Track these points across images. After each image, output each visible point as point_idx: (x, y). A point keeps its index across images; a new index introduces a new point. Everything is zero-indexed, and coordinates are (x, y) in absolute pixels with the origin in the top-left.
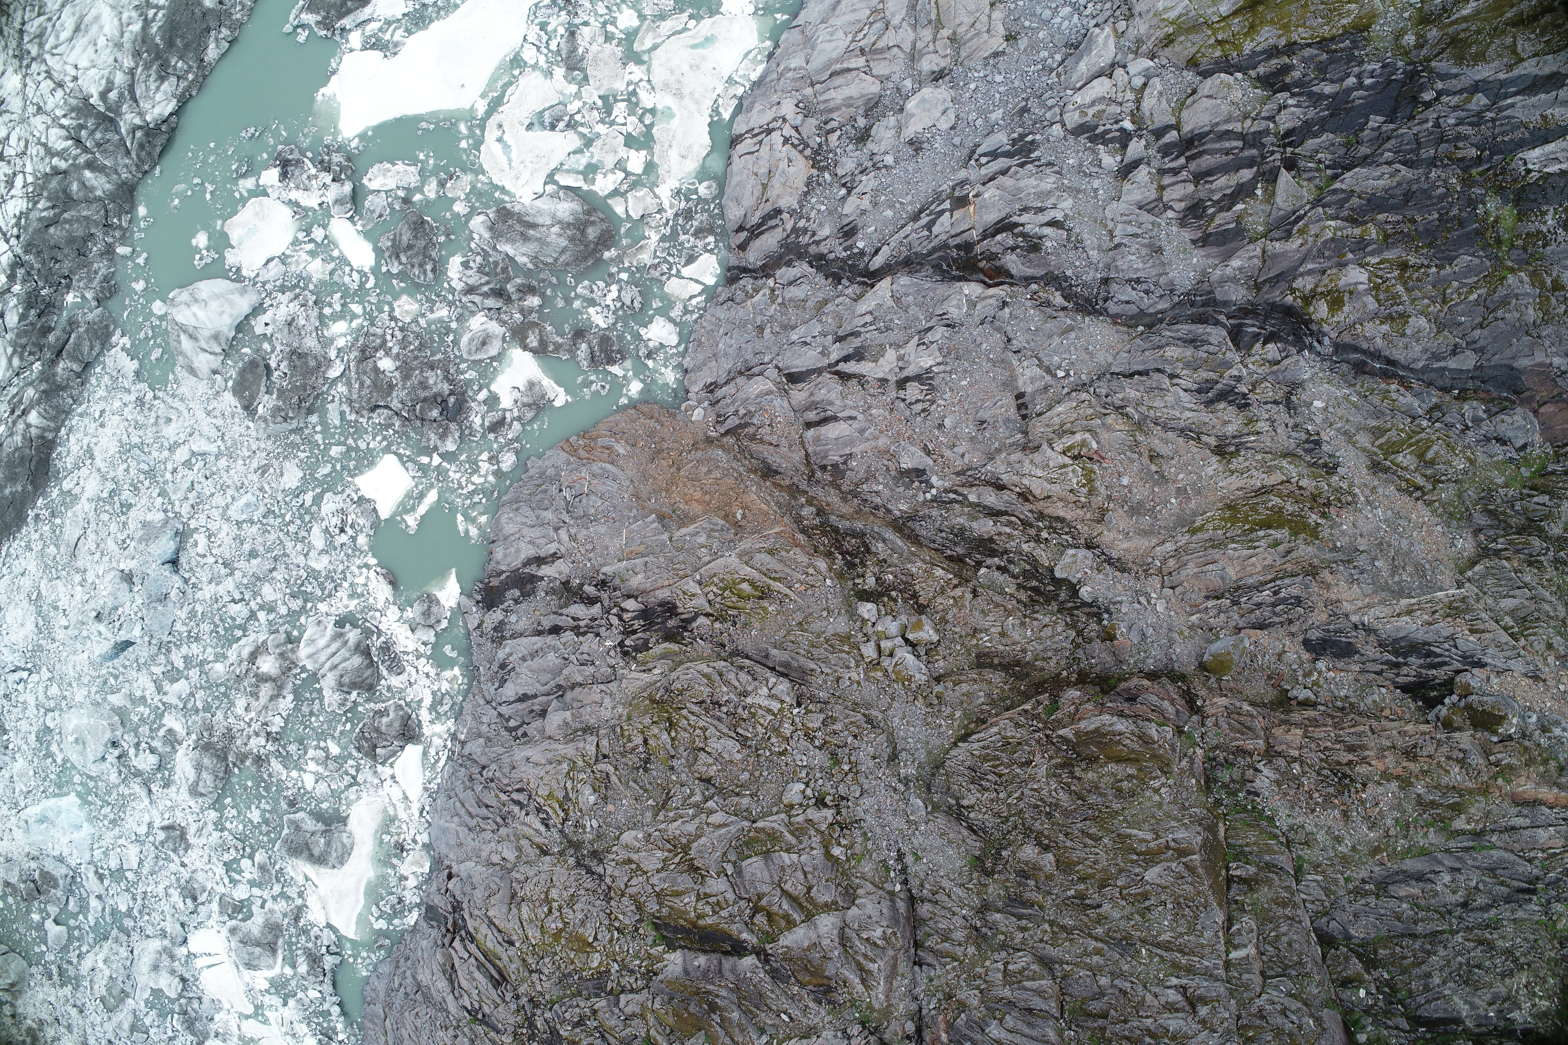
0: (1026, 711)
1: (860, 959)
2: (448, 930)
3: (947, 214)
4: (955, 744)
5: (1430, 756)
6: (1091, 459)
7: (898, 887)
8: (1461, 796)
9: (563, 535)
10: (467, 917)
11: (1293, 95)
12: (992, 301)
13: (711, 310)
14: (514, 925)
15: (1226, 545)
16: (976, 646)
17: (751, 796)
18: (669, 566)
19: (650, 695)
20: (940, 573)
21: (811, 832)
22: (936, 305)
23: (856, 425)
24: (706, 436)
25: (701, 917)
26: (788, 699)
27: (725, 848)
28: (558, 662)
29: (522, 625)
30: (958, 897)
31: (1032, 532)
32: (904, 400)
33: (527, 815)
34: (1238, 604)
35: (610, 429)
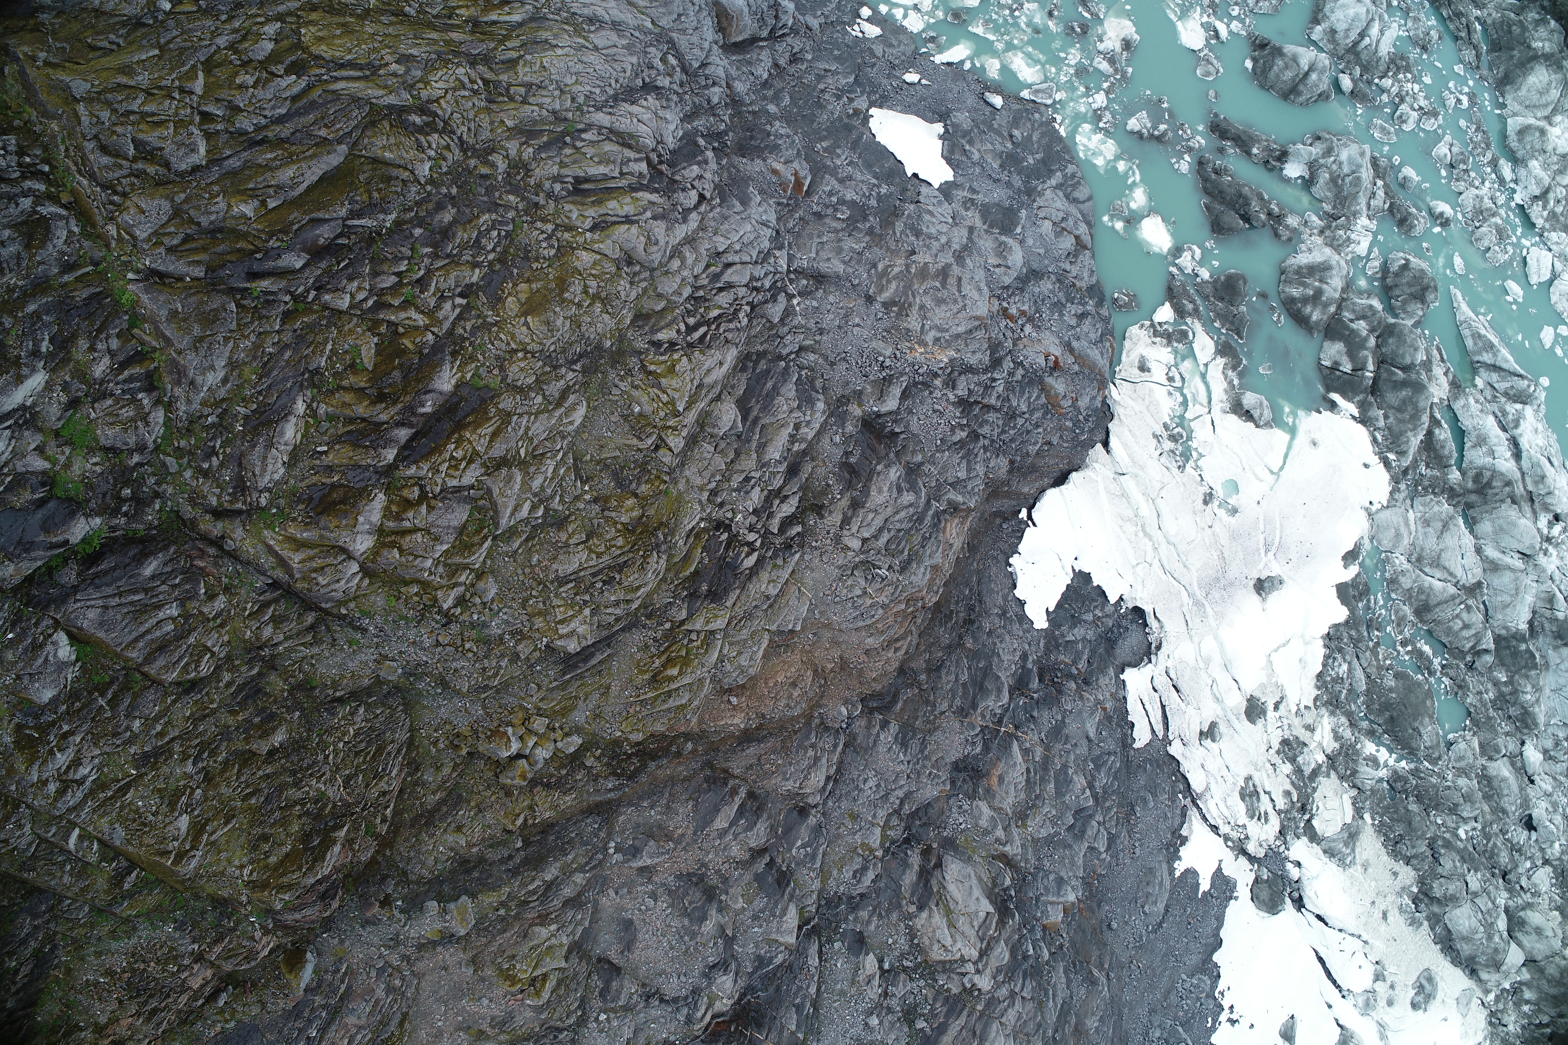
1: (311, 552)
2: (661, 162)
3: (793, 1028)
4: (411, 730)
6: (522, 991)
7: (344, 612)
9: (855, 544)
10: (654, 197)
12: (699, 1014)
13: (906, 789)
14: (606, 247)
15: (373, 1032)
16: (469, 802)
17: (516, 552)
18: (749, 616)
19: (666, 525)
20: (547, 815)
21: (444, 582)
22: (739, 965)
23: (714, 834)
24: (821, 707)
25: (459, 443)
26: (559, 643)
27: (494, 506)
28: (767, 458)
29: (826, 441)
30: (296, 651)
31: (513, 905)
32: (697, 884)
33: (678, 331)
34: (324, 1007)
35: (897, 640)
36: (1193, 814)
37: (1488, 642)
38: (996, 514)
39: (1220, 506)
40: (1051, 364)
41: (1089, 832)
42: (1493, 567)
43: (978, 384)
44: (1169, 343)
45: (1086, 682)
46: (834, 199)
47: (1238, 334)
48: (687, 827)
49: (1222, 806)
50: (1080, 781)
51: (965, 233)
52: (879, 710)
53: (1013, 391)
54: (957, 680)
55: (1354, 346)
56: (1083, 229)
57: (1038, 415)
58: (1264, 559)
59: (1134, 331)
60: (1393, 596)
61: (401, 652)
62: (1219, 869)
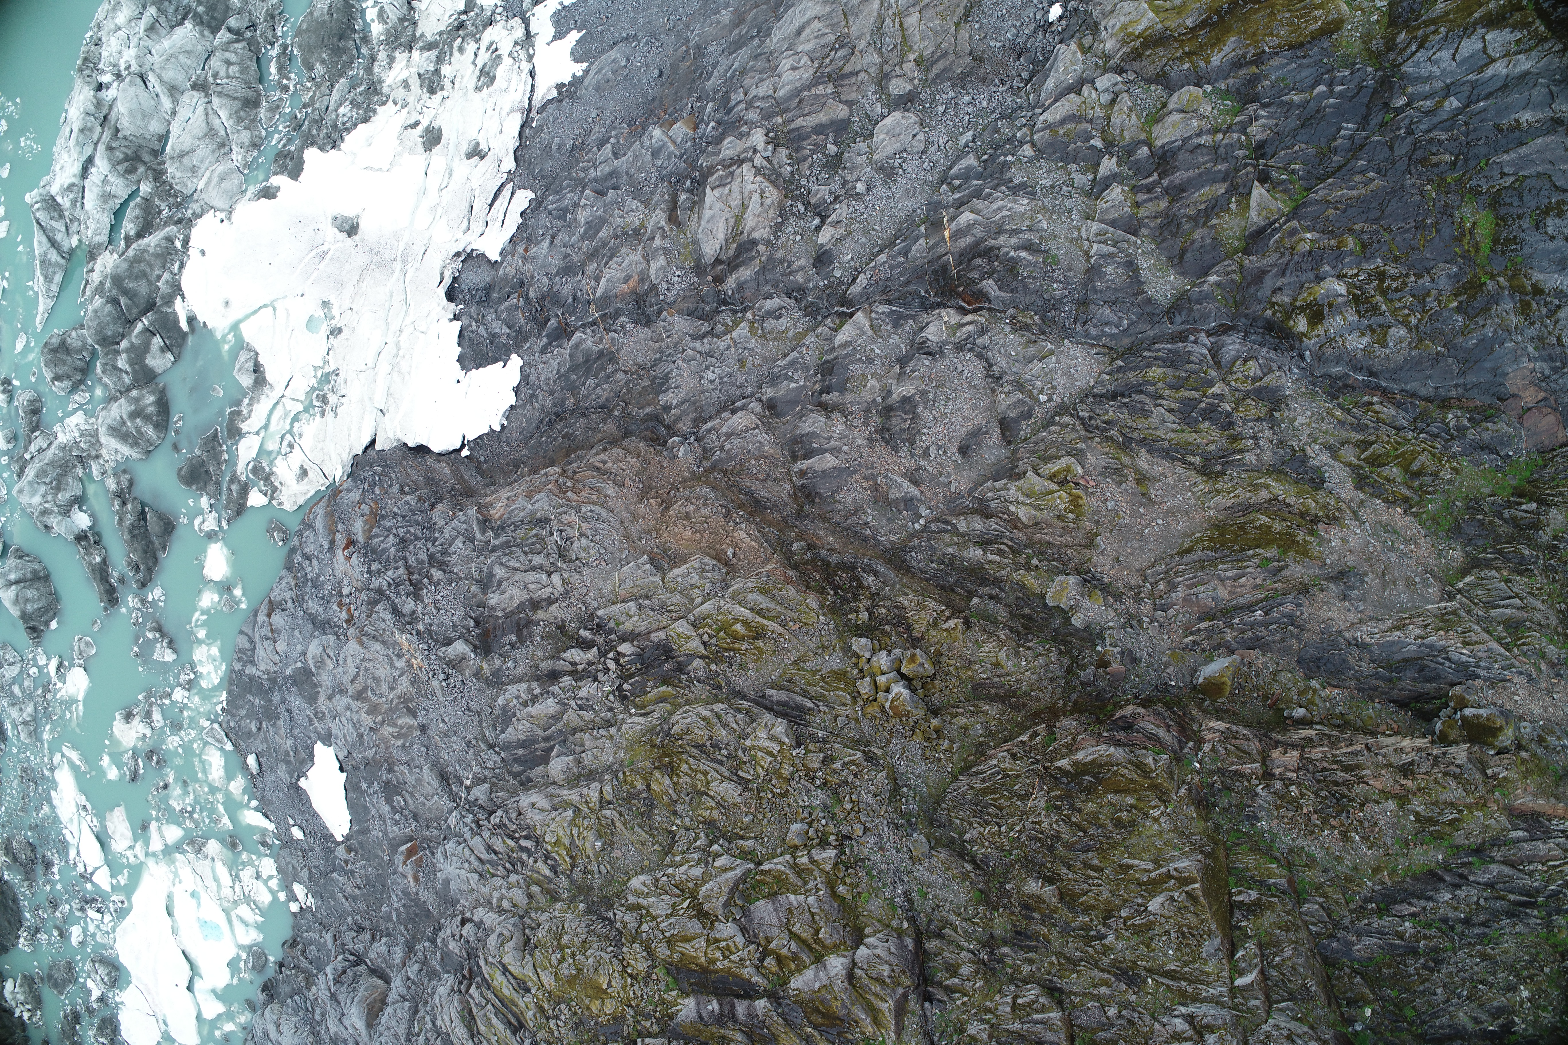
0: (1022, 742)
1: (872, 998)
2: (464, 977)
3: (922, 241)
4: (955, 778)
5: (1426, 773)
6: (1077, 484)
7: (905, 924)
8: (1460, 812)
9: (556, 579)
10: (482, 963)
11: (1264, 106)
12: (971, 328)
13: (692, 345)
14: (529, 971)
15: (1216, 566)
16: (971, 677)
17: (755, 838)
18: (663, 608)
19: (651, 740)
20: (932, 604)
21: (816, 873)
22: (916, 333)
23: (842, 457)
24: (693, 473)
25: (712, 962)
26: (787, 741)
27: (732, 892)
28: (558, 707)
29: (520, 670)
30: (965, 932)
31: (1022, 559)
32: (889, 430)
33: (536, 861)
34: (1230, 626)
35: (598, 469)
36: (537, 102)
37: (223, 36)
38: (482, 473)
39: (333, 318)
40: (351, 549)
41: (607, 169)
42: (174, 91)
43: (399, 594)
44: (271, 474)
45: (522, 284)
46: (397, 817)
47: (216, 436)
48: (856, 481)
49: (512, 88)
50: (582, 216)
51: (334, 700)
52: (662, 422)
53: (388, 559)
54: (598, 385)
55: (139, 354)
56: (262, 618)
57: (387, 523)
58: (333, 248)
59: (288, 506)
60: (264, 133)
61: (898, 851)
62: (556, 37)
